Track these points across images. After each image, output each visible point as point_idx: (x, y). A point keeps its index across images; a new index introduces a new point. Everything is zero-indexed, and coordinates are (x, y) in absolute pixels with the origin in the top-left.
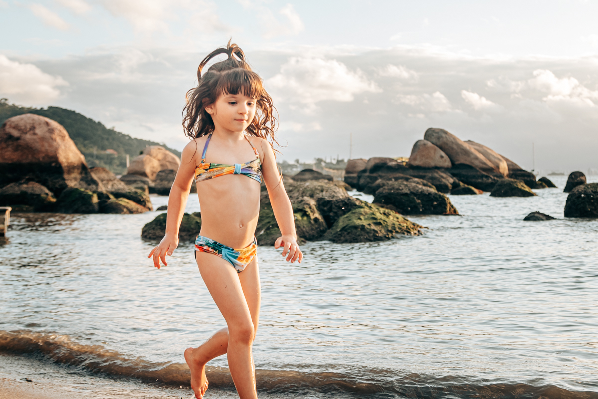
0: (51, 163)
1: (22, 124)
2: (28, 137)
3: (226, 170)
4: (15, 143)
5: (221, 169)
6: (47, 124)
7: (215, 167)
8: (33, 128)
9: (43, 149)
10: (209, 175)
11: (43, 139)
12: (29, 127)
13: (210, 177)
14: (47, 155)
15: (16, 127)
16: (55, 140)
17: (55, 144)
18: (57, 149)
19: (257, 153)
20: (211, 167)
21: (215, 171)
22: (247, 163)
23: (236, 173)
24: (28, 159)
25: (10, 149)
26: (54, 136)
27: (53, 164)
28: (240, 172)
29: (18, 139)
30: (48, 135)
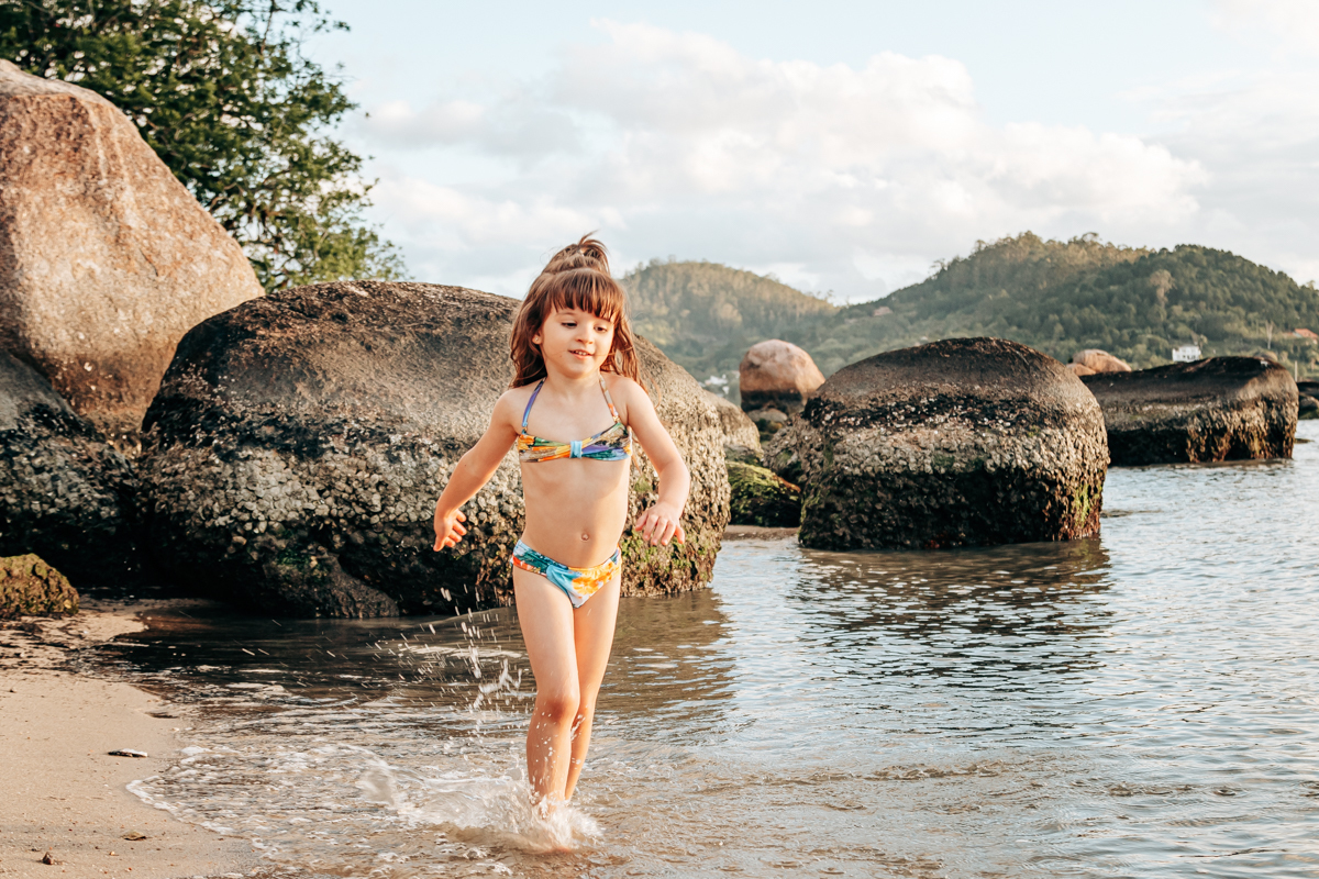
0: (789, 390)
1: (763, 352)
2: (768, 364)
3: (559, 450)
4: (756, 371)
5: (552, 450)
6: (788, 350)
7: (543, 444)
8: (773, 355)
9: (781, 376)
10: (534, 456)
11: (781, 366)
12: (769, 354)
13: (536, 460)
14: (786, 383)
15: (758, 355)
16: (794, 367)
17: (793, 370)
18: (795, 376)
19: (616, 414)
20: (535, 444)
21: (541, 452)
22: (596, 437)
23: (574, 457)
24: (767, 387)
25: (752, 376)
26: (792, 363)
27: (792, 391)
28: (582, 453)
29: (758, 366)
30: (786, 362)
